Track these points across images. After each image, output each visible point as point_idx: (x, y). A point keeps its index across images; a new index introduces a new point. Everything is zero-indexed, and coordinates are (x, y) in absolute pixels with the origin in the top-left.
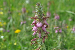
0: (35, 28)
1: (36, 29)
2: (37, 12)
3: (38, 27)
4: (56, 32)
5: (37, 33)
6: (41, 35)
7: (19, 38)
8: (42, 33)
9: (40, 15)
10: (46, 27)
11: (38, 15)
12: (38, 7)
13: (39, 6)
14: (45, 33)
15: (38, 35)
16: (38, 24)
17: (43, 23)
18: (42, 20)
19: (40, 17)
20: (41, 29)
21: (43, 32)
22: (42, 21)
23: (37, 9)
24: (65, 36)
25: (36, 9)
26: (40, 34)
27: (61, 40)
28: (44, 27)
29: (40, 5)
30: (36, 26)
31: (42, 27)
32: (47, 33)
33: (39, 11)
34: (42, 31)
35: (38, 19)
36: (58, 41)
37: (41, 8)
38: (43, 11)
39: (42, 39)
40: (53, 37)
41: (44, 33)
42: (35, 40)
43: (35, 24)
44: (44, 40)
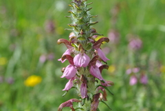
0: (68, 70)
1: (73, 72)
2: (74, 23)
3: (78, 68)
4: (133, 81)
5: (77, 86)
6: (88, 91)
7: (36, 97)
8: (90, 83)
9: (83, 34)
10: (101, 68)
11: (77, 33)
12: (79, 10)
13: (81, 7)
14: (99, 83)
15: (79, 89)
16: (78, 59)
17: (93, 56)
18: (90, 46)
19: (84, 37)
20: (87, 73)
21: (93, 81)
22: (89, 50)
23: (75, 16)
24: (156, 93)
25: (73, 15)
26: (85, 88)
27: (144, 105)
28: (95, 67)
29: (82, 4)
30: (72, 63)
31: (89, 66)
32: (103, 86)
33: (81, 21)
34: (89, 79)
35: (78, 43)
36: (137, 107)
37: (85, 13)
38: (91, 22)
39: (89, 102)
40: (124, 95)
41: (96, 84)
42: (71, 103)
43: (70, 58)
44: (95, 106)
